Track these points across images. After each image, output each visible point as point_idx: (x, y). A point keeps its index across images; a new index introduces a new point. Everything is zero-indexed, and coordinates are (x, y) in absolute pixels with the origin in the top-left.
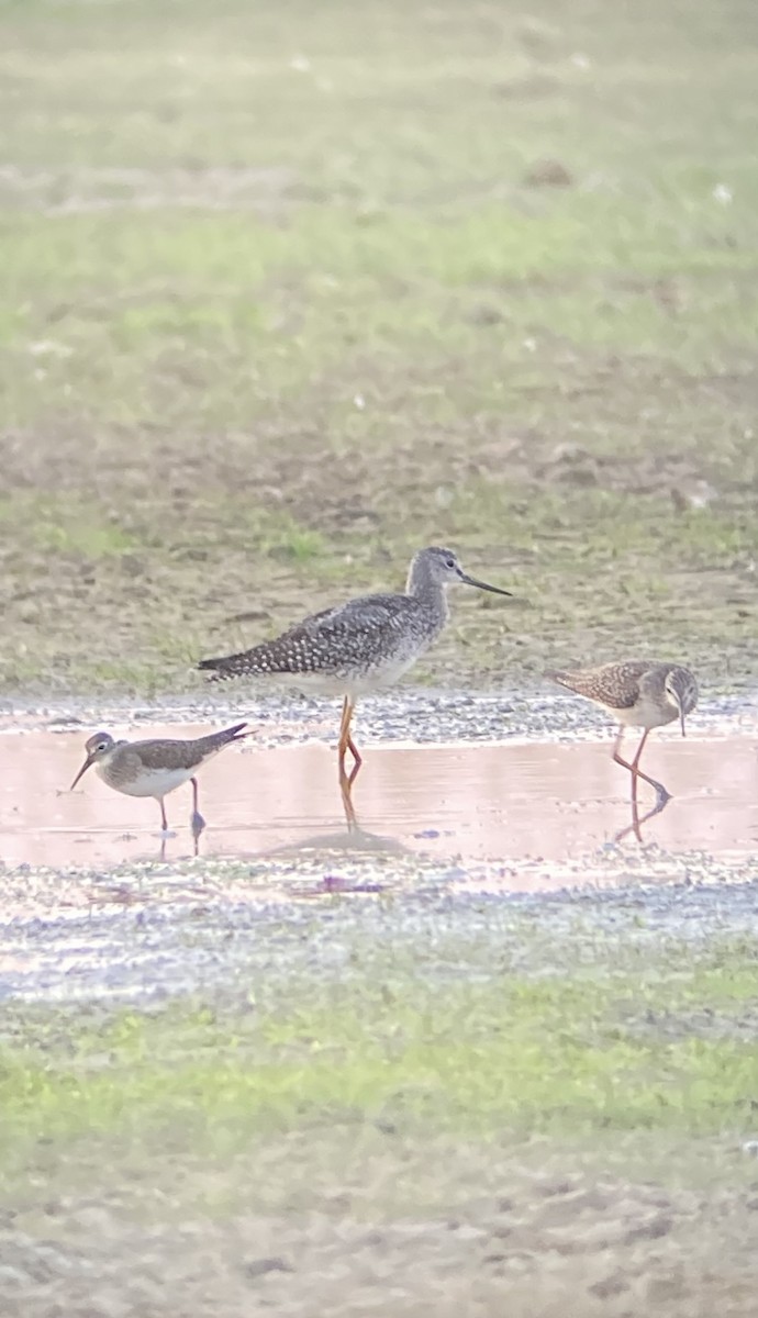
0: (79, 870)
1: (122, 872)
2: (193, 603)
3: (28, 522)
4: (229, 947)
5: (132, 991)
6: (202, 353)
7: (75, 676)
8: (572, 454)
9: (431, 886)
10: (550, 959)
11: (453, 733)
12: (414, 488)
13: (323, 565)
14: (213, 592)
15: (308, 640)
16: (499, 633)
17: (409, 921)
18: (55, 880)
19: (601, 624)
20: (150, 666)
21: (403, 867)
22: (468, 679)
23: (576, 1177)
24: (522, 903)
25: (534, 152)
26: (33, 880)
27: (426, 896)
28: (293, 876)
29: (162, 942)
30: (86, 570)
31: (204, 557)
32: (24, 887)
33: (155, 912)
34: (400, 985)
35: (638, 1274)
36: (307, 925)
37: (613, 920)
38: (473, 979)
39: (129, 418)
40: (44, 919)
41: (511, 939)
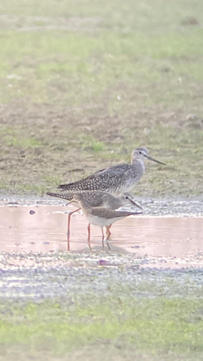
0: (16, 254)
2: (58, 165)
3: (4, 136)
4: (66, 282)
5: (32, 295)
6: (65, 80)
7: (17, 188)
8: (193, 118)
9: (137, 265)
10: (177, 292)
11: (146, 212)
12: (137, 128)
13: (103, 154)
14: (65, 161)
15: (95, 179)
16: (164, 179)
17: (128, 276)
18: (8, 257)
19: (200, 177)
20: (42, 186)
21: (127, 258)
22: (153, 194)
24: (168, 272)
27: (134, 268)
28: (89, 259)
30: (23, 152)
31: (62, 149)
34: (124, 298)
37: (200, 279)
38: (150, 297)
39: (40, 101)
40: (4, 269)
41: (164, 284)
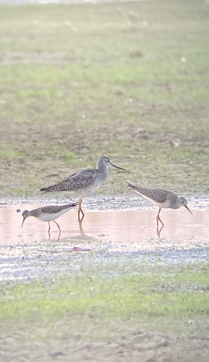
0: (6, 245)
2: (38, 172)
5: (21, 278)
6: (41, 103)
7: (6, 191)
8: (142, 131)
9: (103, 250)
10: (136, 270)
11: (109, 207)
12: (99, 140)
13: (74, 161)
14: (44, 169)
15: (70, 182)
16: (122, 180)
17: (97, 259)
19: (150, 178)
20: (26, 189)
21: (95, 244)
22: (114, 193)
23: (142, 330)
25: (133, 48)
27: (101, 252)
28: (65, 247)
30: (9, 162)
31: (41, 159)
33: (27, 256)
34: (94, 277)
35: (160, 357)
36: (69, 260)
37: (153, 259)
38: (114, 275)
39: (21, 120)
41: (125, 264)
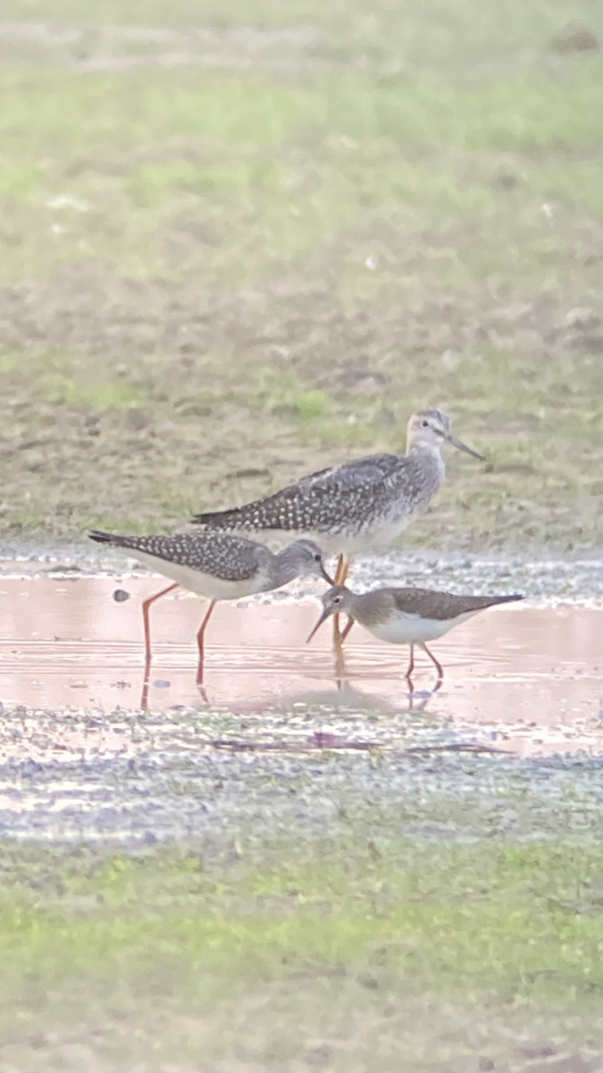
0: (73, 715)
1: (116, 718)
2: (196, 458)
3: (40, 373)
4: (218, 796)
5: (122, 835)
6: (216, 211)
7: (78, 525)
8: (585, 321)
10: (540, 823)
12: (421, 350)
13: (326, 424)
14: (216, 448)
15: (301, 498)
16: (500, 498)
17: (398, 779)
18: (50, 724)
20: (152, 518)
21: (395, 726)
22: (468, 542)
23: (558, 1041)
24: (512, 767)
26: (28, 723)
28: (284, 730)
29: (152, 788)
30: (94, 421)
31: (207, 413)
32: (20, 729)
33: (146, 759)
34: (387, 842)
36: (297, 778)
38: (461, 840)
39: (142, 273)
40: (38, 760)
41: (501, 802)
